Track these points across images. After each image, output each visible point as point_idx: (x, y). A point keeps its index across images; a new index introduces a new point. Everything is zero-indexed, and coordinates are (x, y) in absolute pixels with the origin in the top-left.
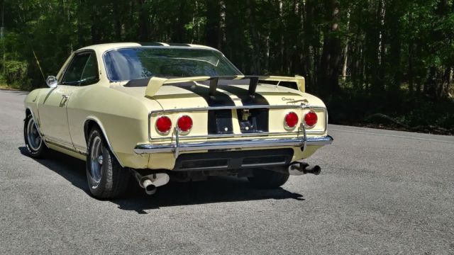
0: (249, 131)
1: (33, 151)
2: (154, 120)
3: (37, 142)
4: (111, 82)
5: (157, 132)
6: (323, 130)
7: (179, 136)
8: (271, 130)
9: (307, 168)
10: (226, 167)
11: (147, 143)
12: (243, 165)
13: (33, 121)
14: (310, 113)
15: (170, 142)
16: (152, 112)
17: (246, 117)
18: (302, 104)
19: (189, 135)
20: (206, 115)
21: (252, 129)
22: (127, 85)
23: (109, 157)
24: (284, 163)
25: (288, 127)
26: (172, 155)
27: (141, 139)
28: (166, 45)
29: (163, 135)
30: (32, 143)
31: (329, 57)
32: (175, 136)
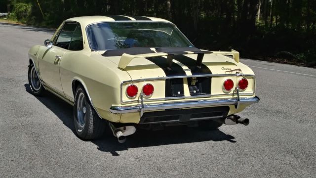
0: (197, 94)
1: (34, 90)
2: (125, 88)
3: (38, 84)
4: (92, 51)
5: (127, 96)
6: (252, 93)
7: (144, 99)
8: (213, 93)
9: (239, 120)
10: (178, 120)
11: (119, 105)
12: (191, 119)
13: (34, 69)
14: (243, 80)
15: (137, 104)
16: (124, 82)
17: (194, 83)
18: (237, 73)
19: (151, 98)
20: (164, 82)
21: (199, 92)
22: (104, 55)
23: (91, 111)
24: (222, 116)
25: (226, 91)
26: (138, 113)
27: (115, 102)
28: (133, 20)
29: (131, 99)
30: (34, 84)
31: (249, 5)
32: (140, 100)
